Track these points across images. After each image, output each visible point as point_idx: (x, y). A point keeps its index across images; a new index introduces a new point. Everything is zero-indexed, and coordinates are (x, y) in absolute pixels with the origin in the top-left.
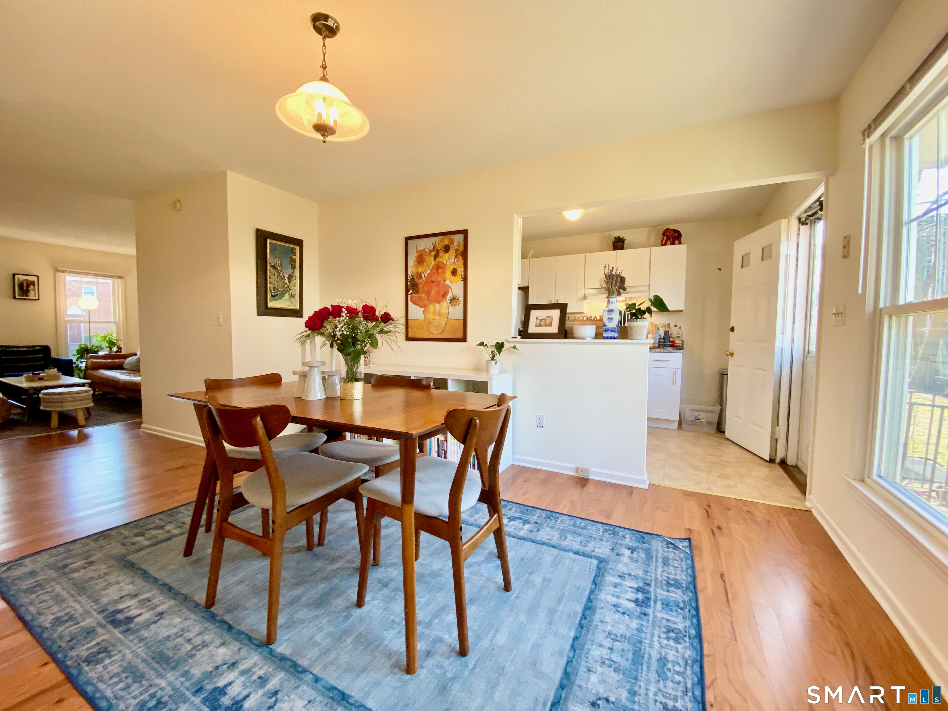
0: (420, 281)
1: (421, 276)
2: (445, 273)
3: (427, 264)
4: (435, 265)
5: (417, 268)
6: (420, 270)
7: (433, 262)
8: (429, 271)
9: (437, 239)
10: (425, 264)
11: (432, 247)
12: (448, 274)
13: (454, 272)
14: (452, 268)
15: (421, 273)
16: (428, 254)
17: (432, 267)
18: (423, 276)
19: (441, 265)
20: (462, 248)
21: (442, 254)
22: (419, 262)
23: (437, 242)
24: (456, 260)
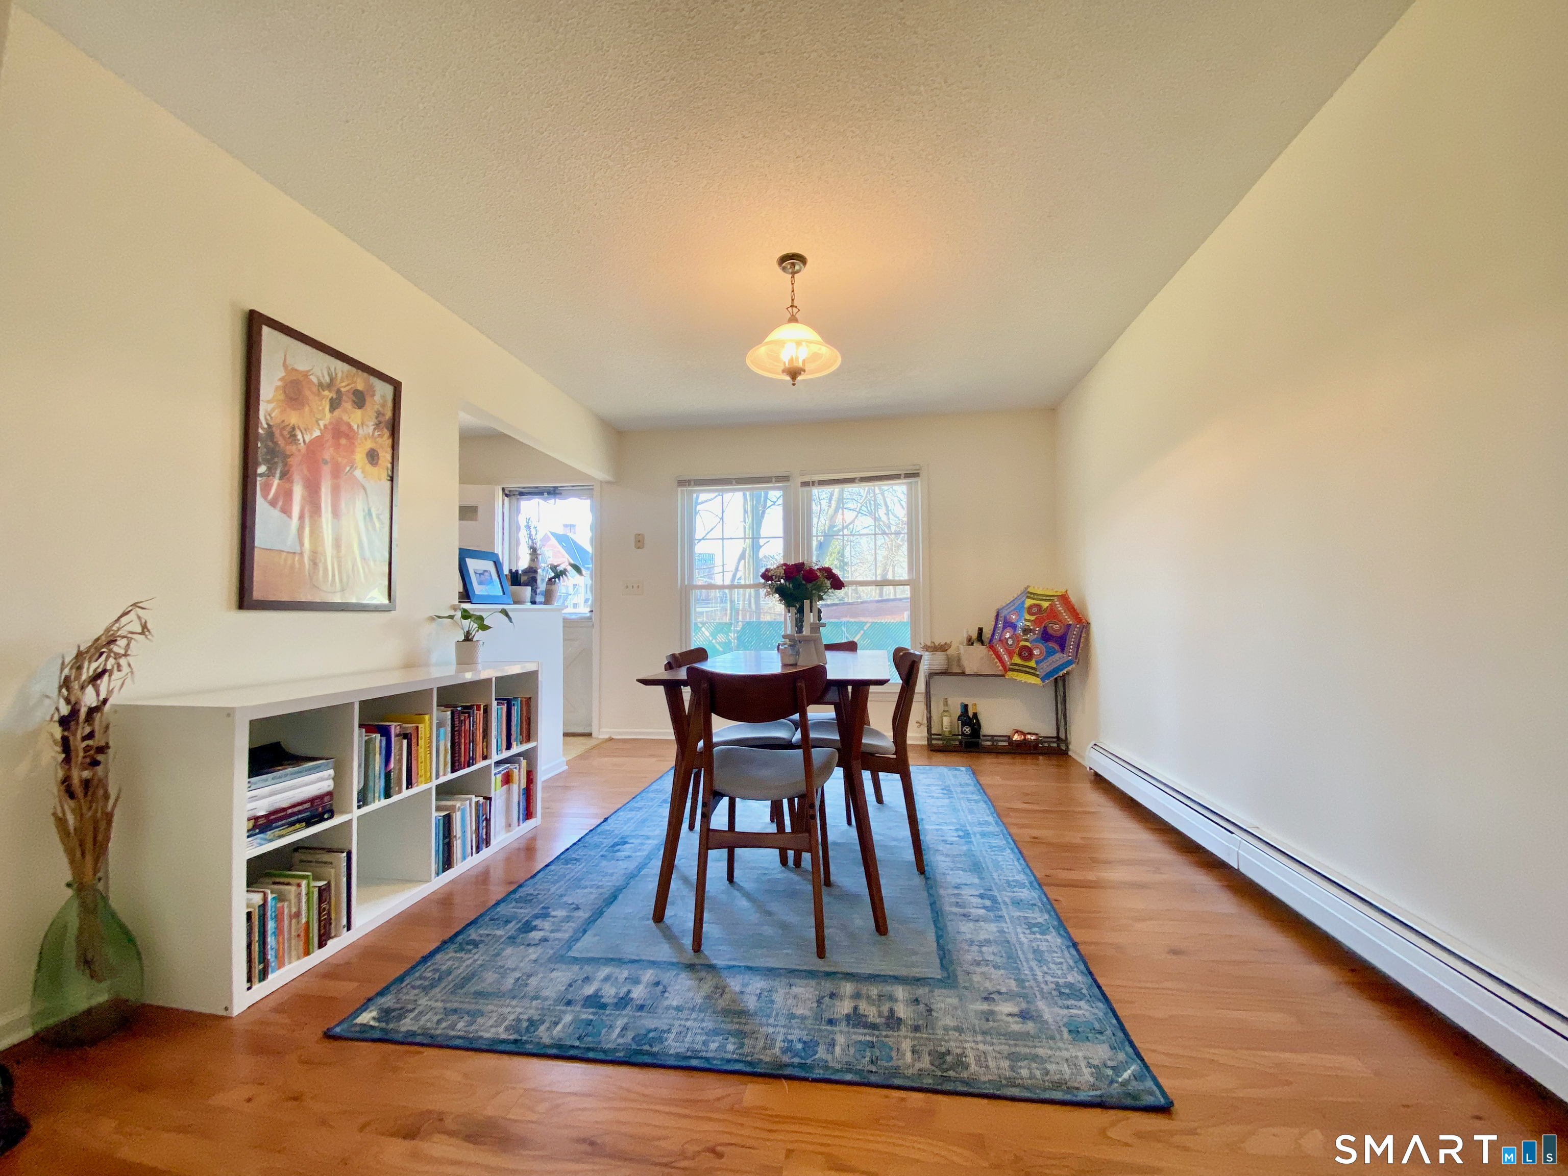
0: (292, 449)
1: (293, 436)
2: (353, 452)
3: (311, 411)
4: (331, 423)
5: (283, 411)
6: (293, 418)
7: (328, 415)
8: (317, 433)
9: (341, 367)
10: (307, 409)
11: (327, 379)
12: (360, 456)
13: (373, 457)
14: (369, 445)
15: (294, 429)
16: (315, 389)
17: (325, 426)
18: (300, 437)
19: (344, 428)
20: (389, 414)
21: (348, 405)
22: (291, 399)
23: (340, 375)
24: (376, 434)
